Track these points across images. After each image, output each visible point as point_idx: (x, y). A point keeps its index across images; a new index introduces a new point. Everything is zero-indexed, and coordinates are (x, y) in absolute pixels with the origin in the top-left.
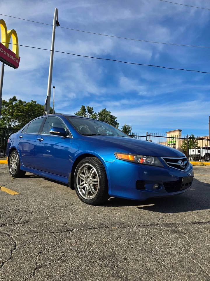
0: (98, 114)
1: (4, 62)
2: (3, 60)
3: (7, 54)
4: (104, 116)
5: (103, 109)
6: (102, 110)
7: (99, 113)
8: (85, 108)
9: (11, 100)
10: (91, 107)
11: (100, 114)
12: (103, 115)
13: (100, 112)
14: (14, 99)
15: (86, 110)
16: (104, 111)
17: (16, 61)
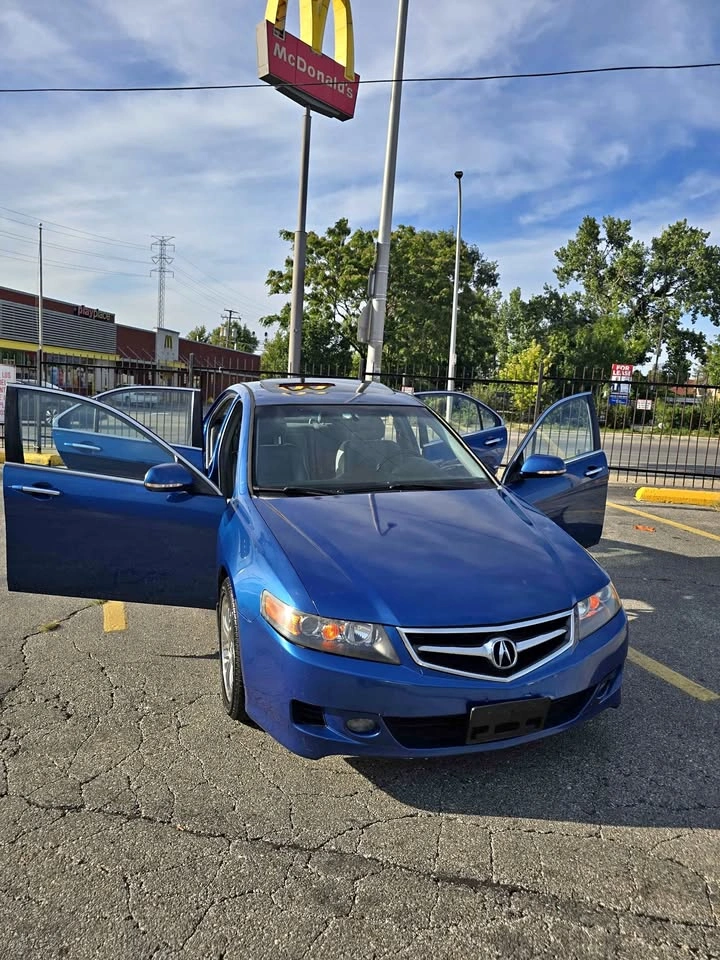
0: (651, 245)
1: (310, 107)
2: (304, 97)
3: (319, 73)
4: (676, 254)
5: (674, 224)
6: (668, 229)
7: (655, 241)
8: (597, 227)
9: (331, 232)
10: (622, 221)
11: (660, 247)
12: (673, 249)
13: (659, 237)
14: (342, 228)
15: (598, 233)
16: (678, 230)
17: (345, 91)
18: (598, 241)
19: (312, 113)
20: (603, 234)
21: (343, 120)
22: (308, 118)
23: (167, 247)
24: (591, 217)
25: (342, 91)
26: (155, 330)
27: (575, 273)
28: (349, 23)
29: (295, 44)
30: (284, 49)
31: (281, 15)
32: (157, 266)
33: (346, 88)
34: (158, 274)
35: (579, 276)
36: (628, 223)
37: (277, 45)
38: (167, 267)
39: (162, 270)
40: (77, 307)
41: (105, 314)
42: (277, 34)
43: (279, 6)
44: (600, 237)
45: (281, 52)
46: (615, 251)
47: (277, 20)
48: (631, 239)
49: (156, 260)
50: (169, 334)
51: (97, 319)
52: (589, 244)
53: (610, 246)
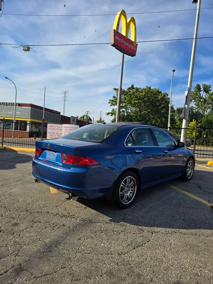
1: (124, 53)
2: (123, 50)
3: (127, 43)
8: (200, 87)
9: (129, 88)
10: (208, 85)
14: (132, 87)
17: (134, 49)
18: (200, 91)
19: (125, 55)
20: (202, 89)
21: (132, 57)
22: (124, 56)
23: (67, 94)
24: (199, 84)
25: (133, 49)
26: (71, 117)
27: (193, 100)
28: (135, 29)
29: (121, 36)
30: (118, 37)
31: (118, 28)
32: (63, 99)
33: (134, 48)
34: (64, 101)
35: (194, 101)
36: (210, 86)
37: (116, 36)
38: (66, 99)
39: (65, 100)
40: (51, 110)
41: (58, 112)
42: (117, 33)
43: (117, 25)
44: (201, 90)
45: (117, 38)
46: (206, 94)
47: (116, 29)
48: (211, 90)
49: (63, 97)
50: (74, 118)
51: (56, 113)
52: (198, 92)
53: (204, 92)
